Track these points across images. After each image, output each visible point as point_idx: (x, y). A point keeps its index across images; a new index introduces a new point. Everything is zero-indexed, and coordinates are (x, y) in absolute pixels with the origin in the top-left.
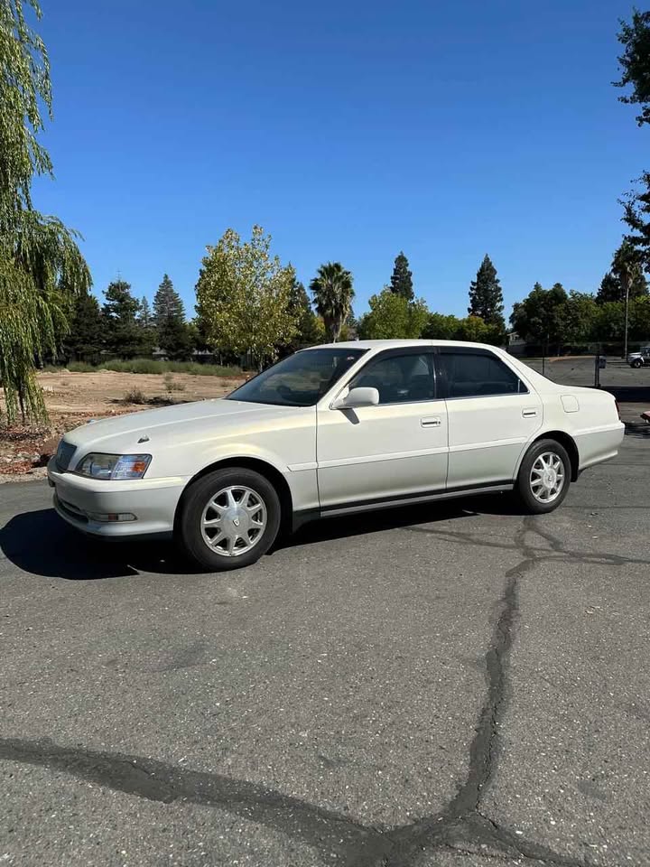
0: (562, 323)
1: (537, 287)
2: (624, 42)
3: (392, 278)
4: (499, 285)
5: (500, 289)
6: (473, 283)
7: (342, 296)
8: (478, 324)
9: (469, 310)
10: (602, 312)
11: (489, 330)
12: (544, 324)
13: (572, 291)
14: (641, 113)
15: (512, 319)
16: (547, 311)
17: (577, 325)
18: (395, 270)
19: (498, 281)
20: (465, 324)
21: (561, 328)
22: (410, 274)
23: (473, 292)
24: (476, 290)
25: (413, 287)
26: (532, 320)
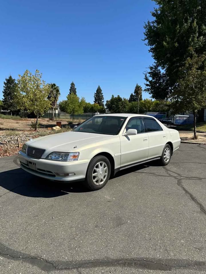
0: (121, 107)
1: (113, 96)
2: (145, 28)
3: (70, 90)
4: (103, 94)
5: (103, 96)
6: (95, 94)
7: (56, 94)
8: (97, 106)
9: (94, 101)
10: (132, 105)
11: (100, 108)
12: (116, 107)
13: (123, 98)
14: (149, 49)
15: (106, 105)
16: (117, 103)
17: (125, 108)
18: (71, 87)
19: (102, 93)
20: (93, 106)
21: (121, 109)
22: (76, 89)
23: (95, 96)
24: (96, 96)
25: (76, 93)
26: (113, 106)
